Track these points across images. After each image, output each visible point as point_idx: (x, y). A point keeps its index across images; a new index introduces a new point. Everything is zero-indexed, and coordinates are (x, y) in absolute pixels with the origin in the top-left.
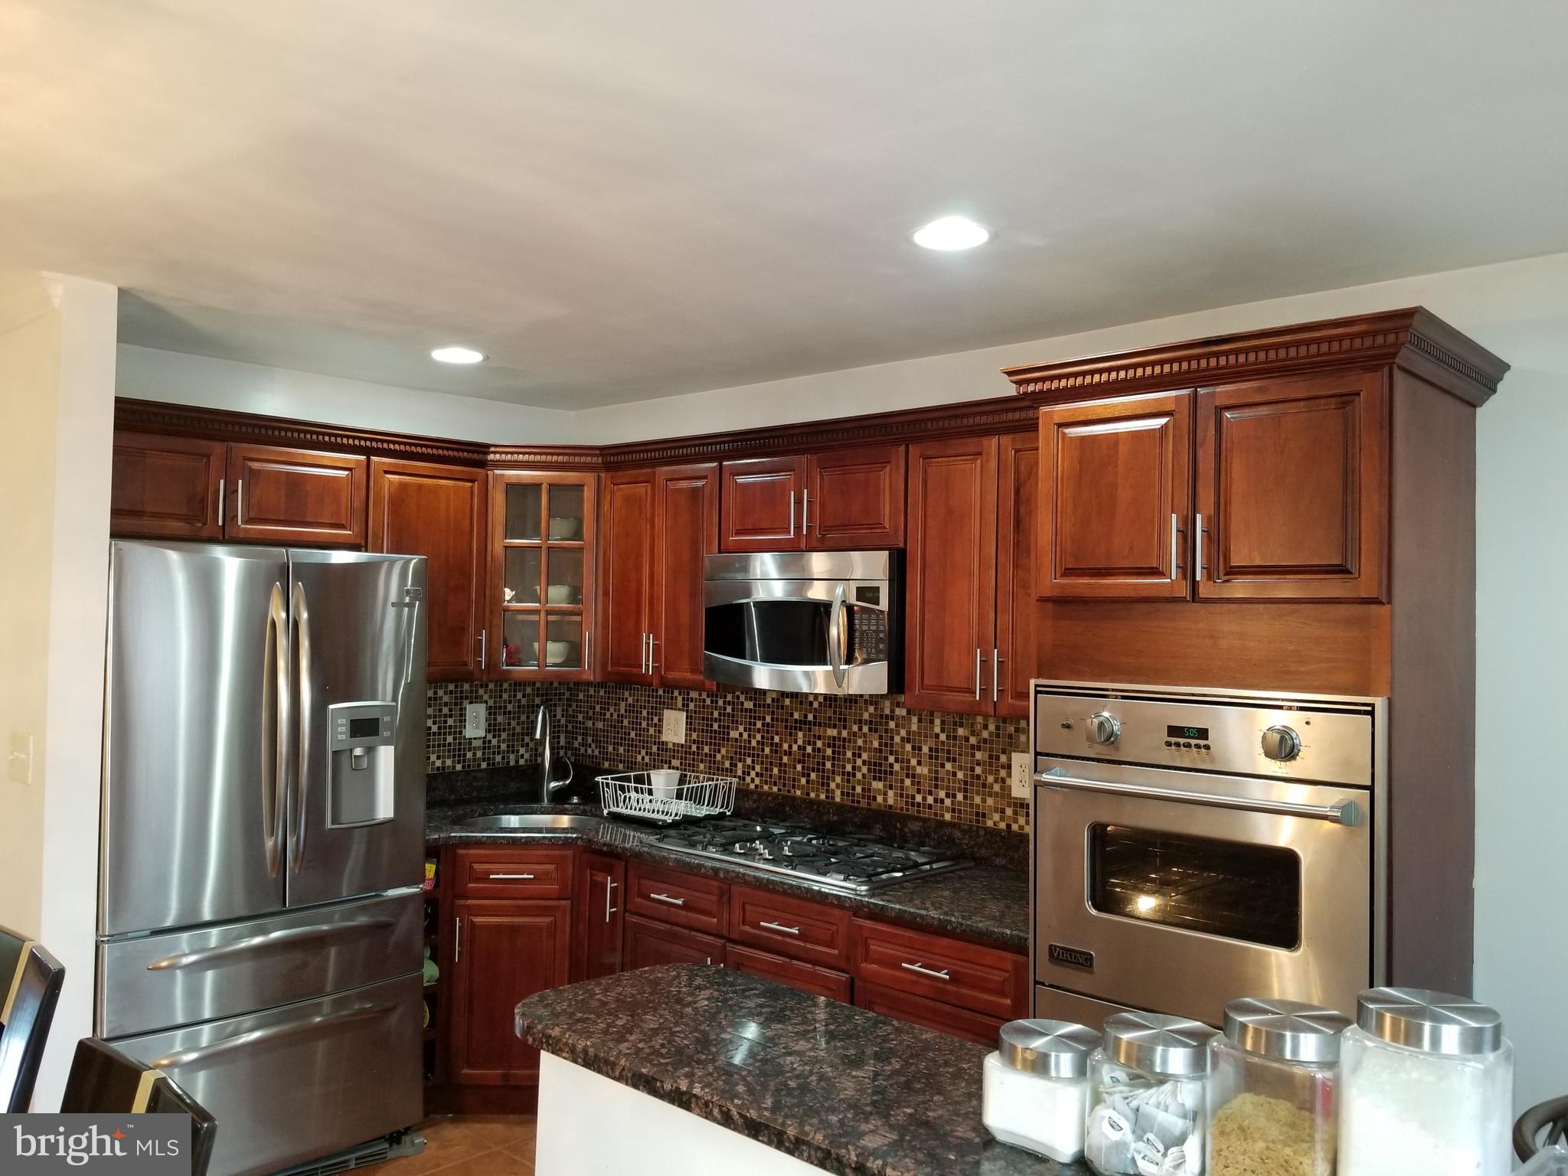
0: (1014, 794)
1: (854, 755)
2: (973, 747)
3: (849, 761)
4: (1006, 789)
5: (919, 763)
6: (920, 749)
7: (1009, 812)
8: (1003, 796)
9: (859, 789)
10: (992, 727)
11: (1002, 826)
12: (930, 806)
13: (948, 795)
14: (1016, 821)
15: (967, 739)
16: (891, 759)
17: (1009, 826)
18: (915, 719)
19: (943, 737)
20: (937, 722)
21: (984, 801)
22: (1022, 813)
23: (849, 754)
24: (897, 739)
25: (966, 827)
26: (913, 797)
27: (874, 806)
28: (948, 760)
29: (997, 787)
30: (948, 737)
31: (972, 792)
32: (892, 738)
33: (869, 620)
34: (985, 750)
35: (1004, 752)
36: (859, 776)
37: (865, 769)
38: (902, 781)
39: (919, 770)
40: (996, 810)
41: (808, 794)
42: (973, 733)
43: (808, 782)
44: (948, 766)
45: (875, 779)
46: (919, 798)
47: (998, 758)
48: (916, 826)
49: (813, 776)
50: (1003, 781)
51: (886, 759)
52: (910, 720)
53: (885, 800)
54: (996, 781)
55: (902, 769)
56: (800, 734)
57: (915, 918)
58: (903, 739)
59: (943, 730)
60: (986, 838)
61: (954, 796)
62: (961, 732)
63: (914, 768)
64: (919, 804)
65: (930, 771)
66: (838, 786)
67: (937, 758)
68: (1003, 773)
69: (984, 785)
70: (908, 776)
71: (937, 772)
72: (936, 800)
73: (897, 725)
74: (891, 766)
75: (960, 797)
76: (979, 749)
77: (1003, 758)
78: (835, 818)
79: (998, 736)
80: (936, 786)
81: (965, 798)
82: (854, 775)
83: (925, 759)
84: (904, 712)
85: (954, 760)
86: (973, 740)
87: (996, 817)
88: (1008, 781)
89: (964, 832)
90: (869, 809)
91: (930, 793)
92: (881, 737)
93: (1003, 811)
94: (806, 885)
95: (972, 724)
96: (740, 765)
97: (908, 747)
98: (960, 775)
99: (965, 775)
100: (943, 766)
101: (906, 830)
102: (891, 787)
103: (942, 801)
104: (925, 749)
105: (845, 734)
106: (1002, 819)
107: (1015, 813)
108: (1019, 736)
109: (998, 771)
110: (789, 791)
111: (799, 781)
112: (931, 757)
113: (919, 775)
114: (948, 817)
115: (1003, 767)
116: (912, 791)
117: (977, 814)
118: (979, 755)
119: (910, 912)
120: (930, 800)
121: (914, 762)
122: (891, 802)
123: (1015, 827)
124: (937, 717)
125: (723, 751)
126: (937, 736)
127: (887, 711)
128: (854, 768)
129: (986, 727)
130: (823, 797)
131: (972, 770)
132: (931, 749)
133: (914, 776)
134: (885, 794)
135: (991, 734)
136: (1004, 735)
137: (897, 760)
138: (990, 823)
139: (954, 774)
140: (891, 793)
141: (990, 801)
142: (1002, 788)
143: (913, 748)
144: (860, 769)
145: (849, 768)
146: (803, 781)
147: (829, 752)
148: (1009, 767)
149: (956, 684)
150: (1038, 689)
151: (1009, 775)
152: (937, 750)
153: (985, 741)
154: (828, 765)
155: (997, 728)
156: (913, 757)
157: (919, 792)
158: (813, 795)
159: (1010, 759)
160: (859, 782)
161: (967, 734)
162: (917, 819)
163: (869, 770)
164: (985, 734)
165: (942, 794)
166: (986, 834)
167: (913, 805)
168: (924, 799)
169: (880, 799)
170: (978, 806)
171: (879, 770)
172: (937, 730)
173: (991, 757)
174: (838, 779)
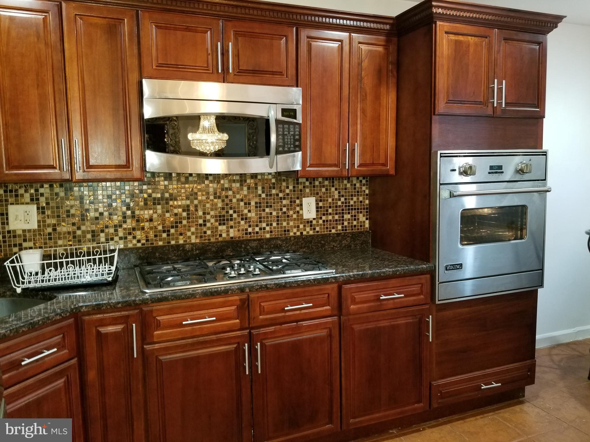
0: (305, 217)
1: (204, 213)
2: (281, 198)
3: (200, 217)
4: (300, 217)
5: (249, 211)
6: (249, 204)
7: (301, 226)
8: (298, 220)
9: (209, 232)
10: (291, 187)
11: (298, 234)
12: (257, 233)
13: (267, 225)
14: (305, 230)
15: (278, 195)
16: (231, 212)
17: (302, 233)
18: (245, 188)
19: (263, 196)
20: (260, 188)
21: (288, 224)
22: (308, 226)
23: (200, 213)
24: (234, 200)
25: (284, 238)
26: (247, 230)
27: (220, 239)
28: (267, 207)
29: (295, 216)
30: (267, 195)
31: (281, 220)
32: (231, 200)
33: (289, 128)
34: (288, 199)
35: (298, 198)
36: (208, 225)
37: (213, 221)
38: (239, 222)
39: (249, 215)
40: (295, 227)
41: (169, 242)
42: (281, 191)
43: (168, 235)
44: (267, 210)
45: (220, 224)
46: (250, 230)
47: (295, 202)
48: (254, 244)
49: (172, 231)
50: (298, 212)
51: (227, 212)
52: (242, 189)
53: (228, 235)
54: (294, 213)
55: (238, 216)
56: (159, 207)
57: (380, 275)
58: (238, 200)
59: (263, 192)
60: (295, 241)
61: (271, 225)
62: (274, 191)
63: (246, 214)
64: (250, 233)
65: (256, 215)
66: (193, 233)
67: (260, 207)
68: (298, 209)
69: (288, 216)
70: (242, 219)
71: (261, 214)
72: (260, 229)
73: (234, 193)
74: (231, 215)
75: (275, 224)
76: (284, 199)
77: (298, 202)
78: (198, 252)
79: (294, 191)
80: (260, 222)
81: (278, 224)
82: (205, 225)
83: (253, 208)
84: (238, 185)
85: (271, 206)
86: (281, 195)
87: (295, 230)
88: (301, 212)
89: (283, 241)
90: (218, 242)
91: (257, 226)
92: (223, 201)
93: (298, 227)
94: (313, 278)
95: (280, 187)
96: (102, 235)
97: (242, 204)
98: (274, 213)
99: (277, 213)
100: (264, 210)
101: (248, 247)
102: (232, 227)
103: (264, 228)
104: (253, 203)
105: (196, 202)
106: (298, 231)
107: (305, 226)
108: (305, 190)
109: (296, 208)
110: (153, 244)
111: (161, 236)
112: (256, 207)
113: (250, 218)
114: (268, 236)
115: (298, 206)
116: (246, 227)
117: (285, 231)
118: (285, 202)
119: (378, 272)
120: (257, 229)
121: (246, 211)
122: (232, 235)
123: (305, 233)
124: (259, 186)
125: (83, 228)
126: (260, 195)
127: (226, 186)
128: (204, 221)
129: (288, 187)
130: (181, 242)
131: (281, 210)
132: (256, 203)
133: (246, 219)
134: (228, 231)
135: (291, 191)
136: (298, 191)
137: (235, 212)
138: (292, 234)
139: (271, 214)
140: (231, 230)
141: (291, 223)
142: (298, 216)
143: (245, 204)
144: (209, 221)
145: (201, 221)
146: (164, 235)
147: (185, 214)
148: (301, 205)
149: (329, 162)
150: (442, 155)
151: (302, 209)
152: (260, 203)
153: (288, 194)
154: (185, 222)
155: (294, 187)
156: (246, 208)
157: (250, 226)
158: (173, 242)
159: (301, 201)
160: (209, 229)
161: (277, 192)
162: (254, 240)
163: (216, 221)
164: (287, 191)
165: (264, 225)
166: (295, 239)
167: (246, 234)
168: (253, 229)
169: (224, 235)
170: (285, 227)
171: (222, 220)
172: (260, 192)
173: (291, 202)
174: (193, 229)
